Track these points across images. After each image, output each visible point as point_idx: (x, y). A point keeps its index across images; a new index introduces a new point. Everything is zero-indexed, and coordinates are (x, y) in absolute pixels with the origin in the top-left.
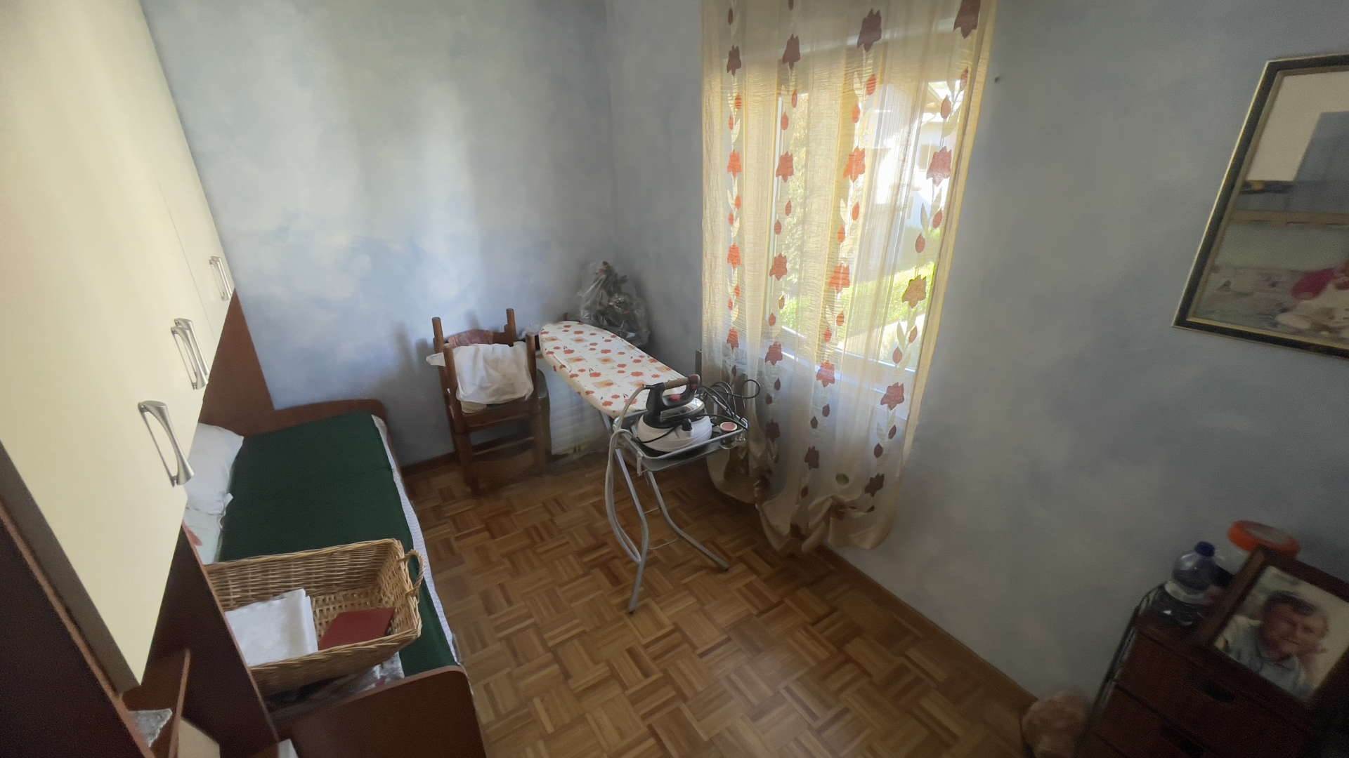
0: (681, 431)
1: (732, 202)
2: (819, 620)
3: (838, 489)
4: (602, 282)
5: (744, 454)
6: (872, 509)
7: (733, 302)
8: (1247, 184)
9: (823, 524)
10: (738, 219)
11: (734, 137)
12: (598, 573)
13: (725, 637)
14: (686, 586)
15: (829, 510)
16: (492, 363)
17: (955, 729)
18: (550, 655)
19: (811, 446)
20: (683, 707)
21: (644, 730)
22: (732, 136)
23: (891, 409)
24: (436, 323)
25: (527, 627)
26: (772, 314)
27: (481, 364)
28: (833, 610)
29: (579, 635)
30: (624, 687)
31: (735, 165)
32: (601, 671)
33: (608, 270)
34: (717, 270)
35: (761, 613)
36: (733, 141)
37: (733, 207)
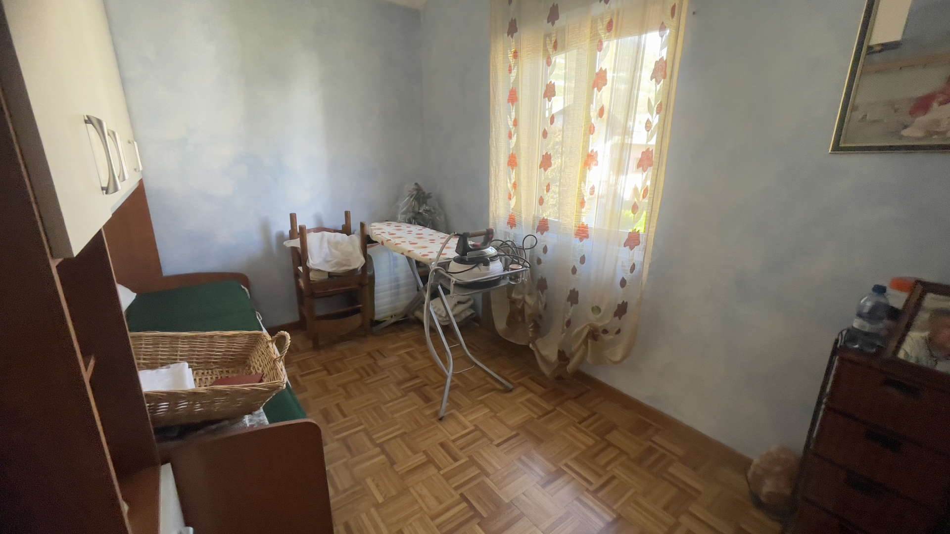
0: (482, 267)
1: (511, 123)
2: (585, 419)
3: (593, 318)
4: (414, 196)
5: (521, 304)
6: (618, 332)
7: (512, 194)
8: (870, 48)
9: (583, 347)
10: (515, 136)
11: (512, 79)
12: (412, 394)
13: (514, 433)
14: (481, 402)
15: (587, 336)
16: (335, 245)
17: (697, 486)
18: (378, 450)
19: (572, 289)
20: (488, 481)
21: (458, 497)
22: (511, 78)
23: (631, 250)
24: (293, 217)
25: (359, 431)
26: (541, 197)
27: (326, 245)
28: (594, 414)
29: (402, 436)
30: (439, 469)
31: (513, 97)
32: (421, 458)
33: (419, 189)
34: (500, 174)
35: (540, 417)
36: (512, 81)
37: (511, 127)
